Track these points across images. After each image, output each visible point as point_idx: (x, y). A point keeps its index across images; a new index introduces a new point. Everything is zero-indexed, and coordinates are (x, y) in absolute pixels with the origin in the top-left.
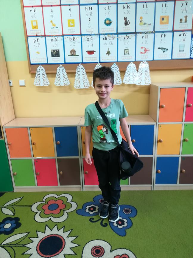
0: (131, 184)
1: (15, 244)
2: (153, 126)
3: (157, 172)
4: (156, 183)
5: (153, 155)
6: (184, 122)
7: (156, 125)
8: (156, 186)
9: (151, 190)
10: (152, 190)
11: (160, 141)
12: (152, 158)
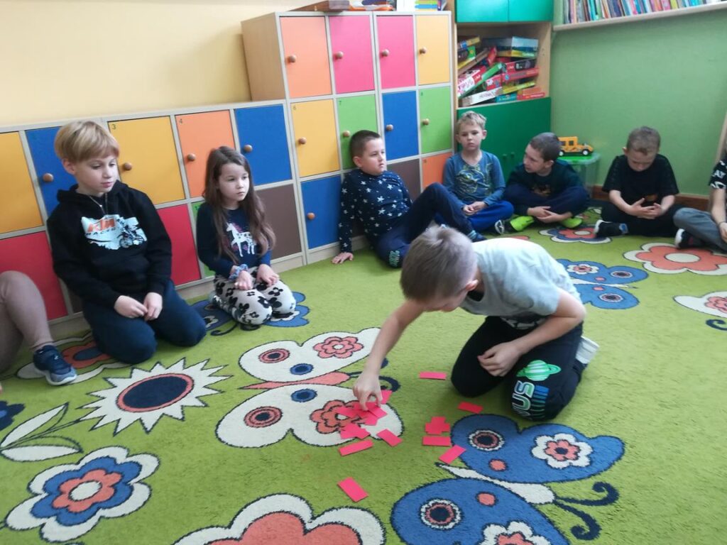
1: (49, 429)
2: (280, 108)
3: (308, 219)
4: (311, 246)
5: (290, 178)
6: (335, 96)
7: (286, 103)
8: (311, 253)
9: (301, 265)
10: (305, 264)
11: (301, 142)
12: (291, 187)
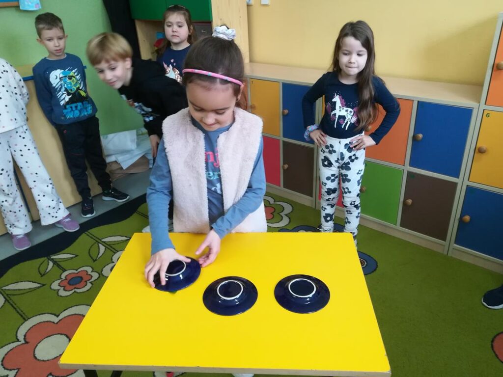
0: (402, 225)
3: (461, 221)
4: (456, 242)
5: (458, 177)
7: (478, 108)
8: (453, 249)
9: (442, 252)
10: (445, 253)
11: (481, 151)
12: (455, 185)
